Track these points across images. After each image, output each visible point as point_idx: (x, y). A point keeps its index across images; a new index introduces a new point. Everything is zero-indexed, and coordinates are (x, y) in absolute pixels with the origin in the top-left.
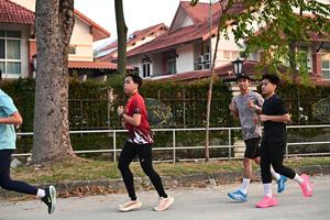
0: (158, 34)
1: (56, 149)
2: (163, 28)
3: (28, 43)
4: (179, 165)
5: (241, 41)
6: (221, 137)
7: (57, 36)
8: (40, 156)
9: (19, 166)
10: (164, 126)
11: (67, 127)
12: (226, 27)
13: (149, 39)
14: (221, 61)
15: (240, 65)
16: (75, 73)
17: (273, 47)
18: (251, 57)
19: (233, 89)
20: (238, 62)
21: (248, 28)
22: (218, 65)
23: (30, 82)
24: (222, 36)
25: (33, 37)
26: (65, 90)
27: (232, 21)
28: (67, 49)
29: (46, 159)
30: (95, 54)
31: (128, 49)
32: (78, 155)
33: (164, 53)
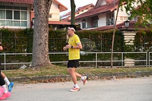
0: (90, 9)
1: (42, 61)
2: (92, 6)
3: (30, 12)
4: (98, 69)
5: (129, 12)
6: (118, 57)
7: (43, 9)
8: (35, 64)
9: (26, 68)
10: (92, 51)
11: (48, 51)
12: (122, 5)
13: (85, 11)
14: (119, 21)
15: (128, 23)
16: (51, 26)
17: (144, 15)
18: (133, 20)
19: (125, 34)
20: (127, 22)
21: (132, 6)
22: (118, 23)
23: (31, 30)
24: (120, 10)
25: (33, 10)
26: (47, 34)
27: (125, 2)
28: (48, 15)
29: (38, 65)
30: (60, 18)
31: (76, 15)
32: (53, 64)
33: (92, 17)
